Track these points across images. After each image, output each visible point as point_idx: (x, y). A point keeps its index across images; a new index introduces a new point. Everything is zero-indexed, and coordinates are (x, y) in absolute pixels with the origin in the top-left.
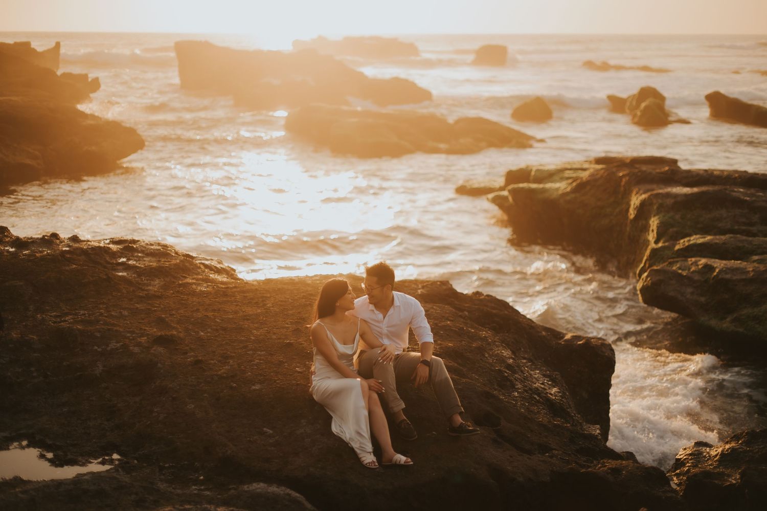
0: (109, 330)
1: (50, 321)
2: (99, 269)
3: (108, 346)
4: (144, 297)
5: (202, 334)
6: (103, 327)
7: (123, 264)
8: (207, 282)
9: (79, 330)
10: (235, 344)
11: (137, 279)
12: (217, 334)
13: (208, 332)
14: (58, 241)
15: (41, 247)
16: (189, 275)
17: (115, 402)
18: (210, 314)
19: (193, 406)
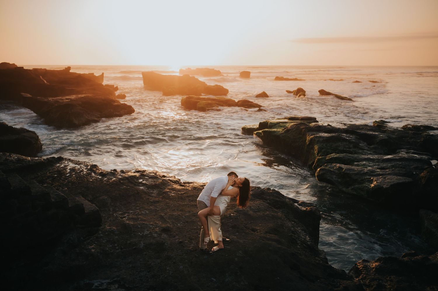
0: (143, 224)
1: (119, 217)
2: (134, 188)
3: (144, 233)
4: (152, 202)
5: (179, 225)
6: (141, 222)
7: (141, 183)
8: (173, 191)
9: (132, 225)
10: (193, 231)
11: (148, 191)
12: (185, 225)
13: (181, 224)
14: (117, 173)
15: (111, 176)
16: (166, 187)
17: (150, 263)
18: (180, 213)
19: (182, 267)
